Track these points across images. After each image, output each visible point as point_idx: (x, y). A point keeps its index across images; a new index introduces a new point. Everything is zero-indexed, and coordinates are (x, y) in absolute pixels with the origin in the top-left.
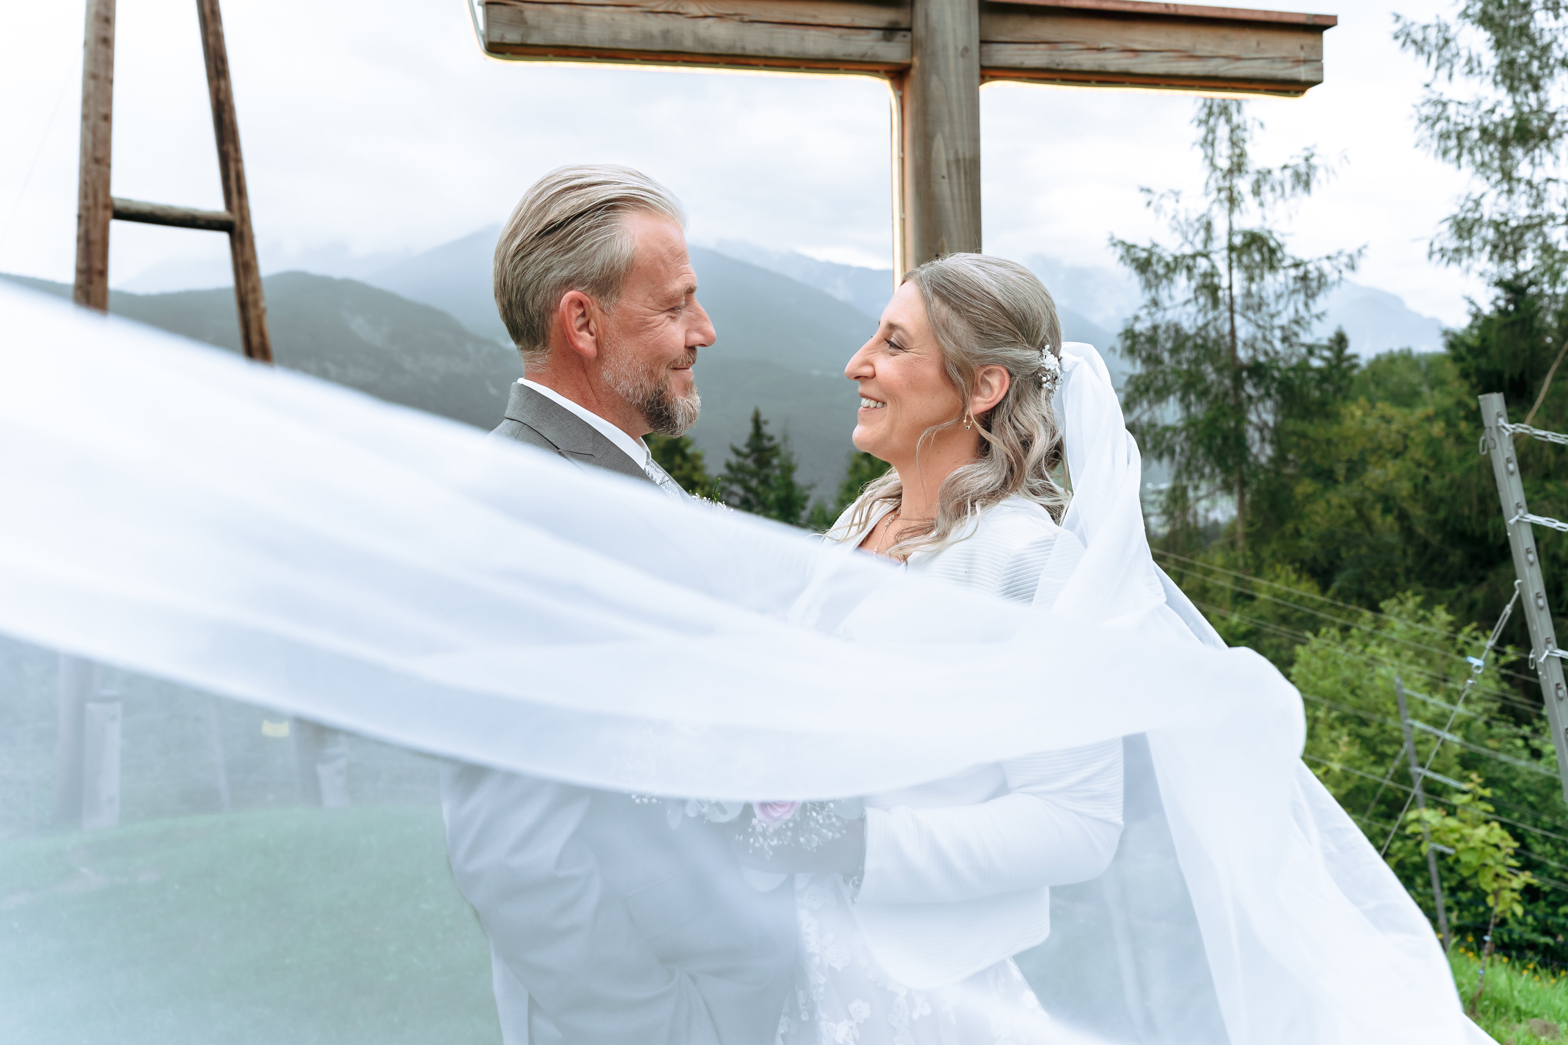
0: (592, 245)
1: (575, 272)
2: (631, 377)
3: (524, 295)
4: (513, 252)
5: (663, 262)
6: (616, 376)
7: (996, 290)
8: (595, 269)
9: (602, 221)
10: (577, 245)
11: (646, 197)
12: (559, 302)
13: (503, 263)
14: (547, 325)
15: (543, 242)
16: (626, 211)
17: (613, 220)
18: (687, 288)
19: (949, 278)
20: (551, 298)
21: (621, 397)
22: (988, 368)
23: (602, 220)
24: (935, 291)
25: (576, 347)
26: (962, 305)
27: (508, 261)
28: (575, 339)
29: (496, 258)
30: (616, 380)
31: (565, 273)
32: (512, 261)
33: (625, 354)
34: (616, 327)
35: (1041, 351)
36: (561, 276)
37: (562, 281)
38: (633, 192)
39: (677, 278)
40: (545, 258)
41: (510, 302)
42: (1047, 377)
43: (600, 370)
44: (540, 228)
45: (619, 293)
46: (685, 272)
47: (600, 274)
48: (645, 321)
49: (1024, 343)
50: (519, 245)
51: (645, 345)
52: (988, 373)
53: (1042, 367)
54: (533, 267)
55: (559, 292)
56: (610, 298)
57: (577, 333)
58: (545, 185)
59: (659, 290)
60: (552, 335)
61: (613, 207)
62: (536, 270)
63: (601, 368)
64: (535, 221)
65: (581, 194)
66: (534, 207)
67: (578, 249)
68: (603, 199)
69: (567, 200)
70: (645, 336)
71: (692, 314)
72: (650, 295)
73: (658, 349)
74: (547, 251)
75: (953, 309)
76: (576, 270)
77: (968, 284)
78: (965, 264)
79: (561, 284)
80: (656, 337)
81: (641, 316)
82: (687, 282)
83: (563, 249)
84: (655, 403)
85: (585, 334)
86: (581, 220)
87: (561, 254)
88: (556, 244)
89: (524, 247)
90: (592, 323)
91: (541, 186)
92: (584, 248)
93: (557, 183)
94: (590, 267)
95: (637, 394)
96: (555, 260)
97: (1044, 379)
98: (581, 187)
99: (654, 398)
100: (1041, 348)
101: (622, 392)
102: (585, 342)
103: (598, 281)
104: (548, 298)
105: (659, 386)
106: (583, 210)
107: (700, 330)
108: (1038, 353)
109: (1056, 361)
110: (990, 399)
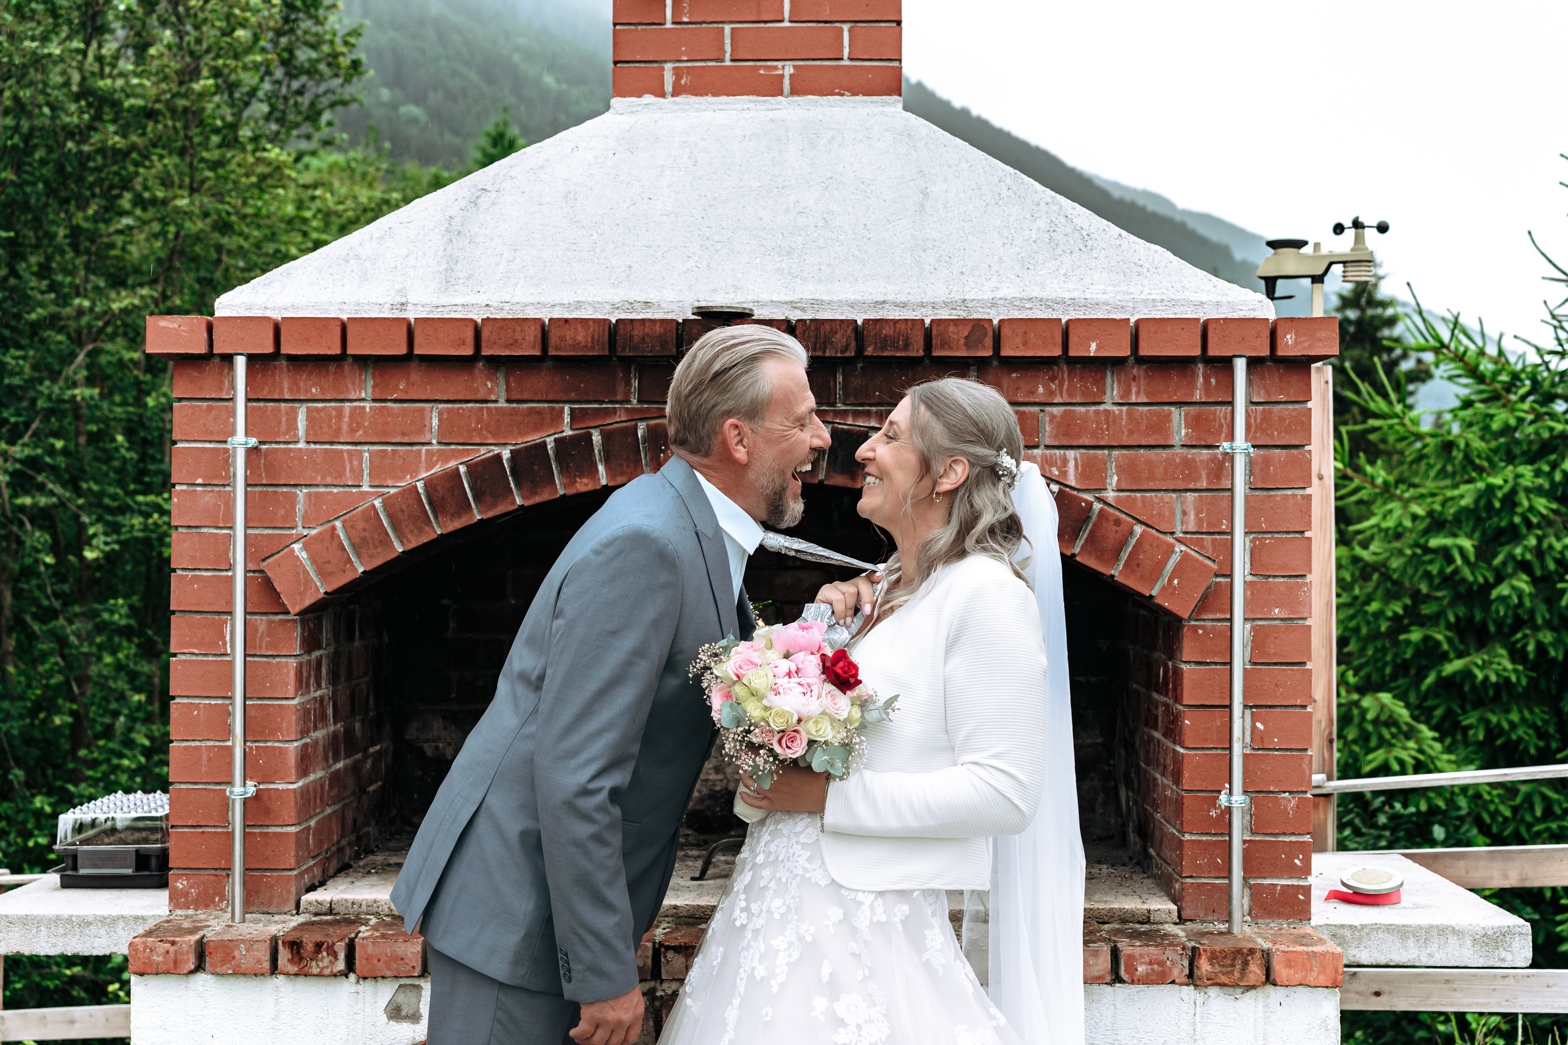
0: (743, 386)
1: (733, 406)
2: (768, 475)
3: (697, 423)
4: (687, 393)
5: (793, 393)
8: (746, 404)
9: (752, 368)
10: (732, 387)
12: (723, 428)
16: (766, 360)
19: (935, 393)
20: (717, 425)
21: (758, 489)
22: (954, 458)
23: (748, 369)
24: (922, 400)
25: (735, 458)
28: (733, 453)
31: (726, 407)
33: (767, 459)
34: (762, 442)
35: (998, 452)
36: (724, 410)
37: (725, 413)
38: (768, 347)
39: (802, 403)
42: (1003, 472)
45: (763, 417)
46: (807, 398)
47: (750, 406)
48: (783, 435)
49: (984, 443)
51: (783, 451)
53: (999, 464)
55: (722, 420)
56: (757, 422)
57: (735, 447)
59: (790, 413)
61: (756, 359)
63: (748, 472)
65: (734, 351)
67: (733, 389)
69: (725, 356)
70: (784, 445)
71: (814, 426)
72: (785, 417)
73: (790, 454)
74: (713, 393)
75: (933, 414)
76: (734, 404)
77: (948, 399)
79: (724, 415)
81: (780, 432)
83: (725, 389)
85: (740, 447)
86: (734, 370)
87: (722, 394)
88: (720, 386)
90: (745, 440)
94: (743, 402)
96: (719, 399)
97: (1001, 473)
98: (734, 346)
102: (741, 454)
103: (749, 411)
104: (715, 423)
106: (736, 363)
107: (819, 437)
108: (995, 453)
109: (1013, 461)
110: (954, 482)
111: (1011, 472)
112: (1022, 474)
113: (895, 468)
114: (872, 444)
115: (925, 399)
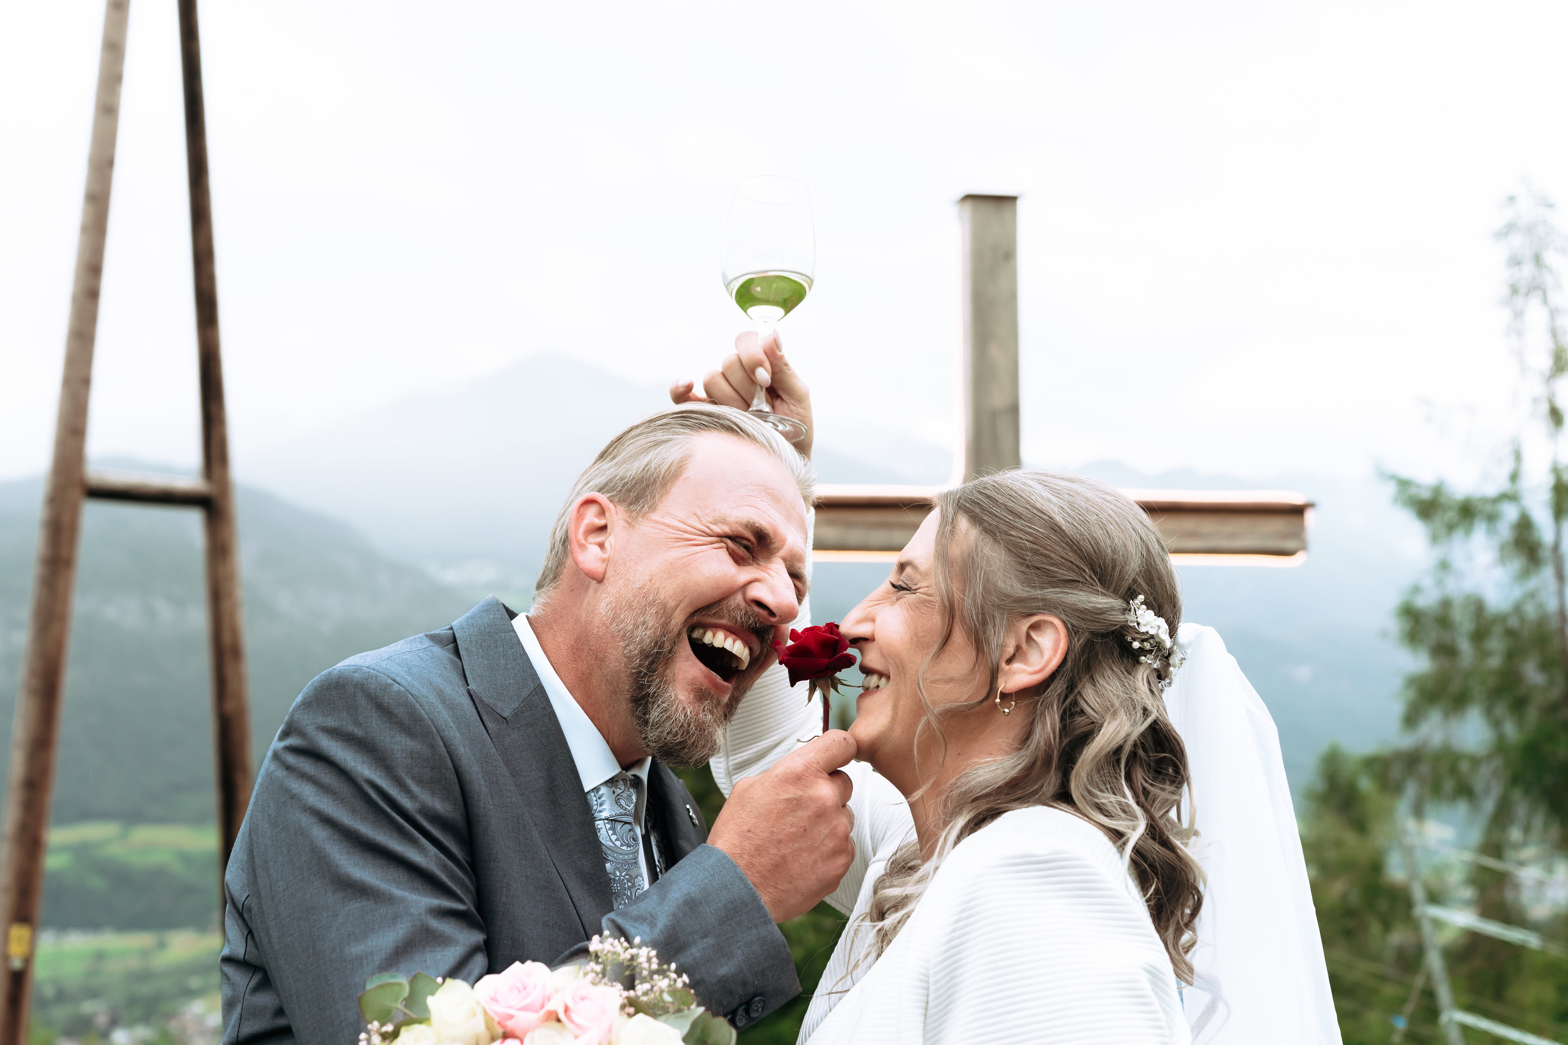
8: (631, 472)
19: (987, 492)
22: (1035, 619)
26: (1001, 526)
28: (577, 549)
35: (1127, 602)
42: (1140, 643)
47: (634, 477)
49: (1095, 584)
52: (1035, 627)
53: (1130, 626)
57: (583, 542)
75: (986, 532)
77: (1012, 499)
85: (592, 545)
94: (627, 470)
97: (1135, 645)
100: (1126, 598)
108: (1117, 603)
109: (1161, 621)
110: (1037, 668)
111: (1158, 646)
112: (1181, 647)
113: (912, 644)
114: (871, 608)
115: (968, 505)
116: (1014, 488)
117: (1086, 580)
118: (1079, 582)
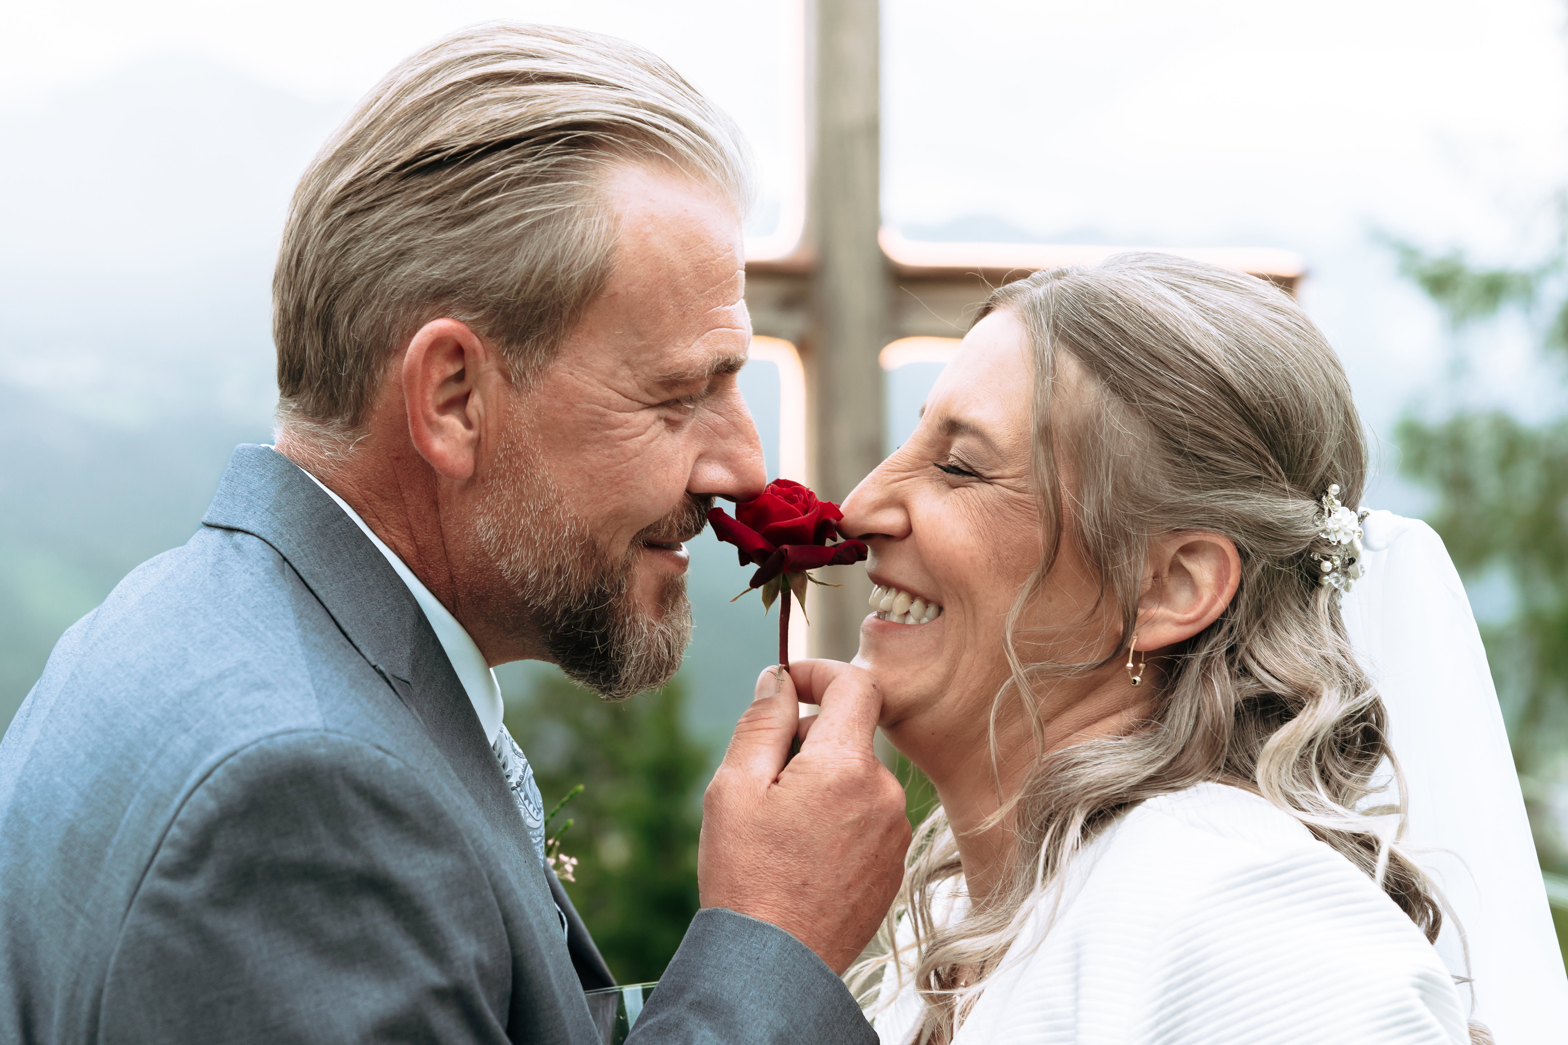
0: (517, 220)
1: (462, 275)
2: (541, 544)
3: (335, 300)
4: (334, 196)
5: (676, 292)
6: (505, 534)
7: (1219, 350)
8: (508, 278)
9: (552, 169)
10: (482, 212)
11: (667, 131)
12: (412, 334)
13: (306, 214)
14: (372, 378)
15: (406, 189)
16: (613, 155)
17: (579, 173)
18: (720, 361)
20: (394, 321)
21: (506, 583)
22: (1191, 539)
23: (553, 166)
25: (427, 449)
26: (1138, 380)
27: (317, 213)
28: (426, 431)
29: (295, 198)
30: (504, 542)
31: (437, 272)
32: (327, 215)
33: (539, 486)
34: (532, 421)
35: (1319, 500)
36: (429, 277)
37: (429, 288)
38: (640, 114)
39: (699, 336)
40: (402, 227)
41: (300, 308)
42: (1332, 562)
43: (471, 512)
44: (406, 154)
45: (553, 343)
46: (722, 323)
47: (518, 292)
48: (603, 421)
49: (1281, 480)
50: (351, 184)
51: (591, 476)
52: (1188, 550)
53: (1322, 539)
54: (368, 241)
55: (415, 313)
56: (530, 352)
57: (435, 416)
58: (444, 57)
59: (650, 356)
60: (379, 406)
61: (587, 143)
62: (374, 250)
63: (474, 508)
64: (400, 137)
65: (521, 95)
66: (407, 101)
67: (481, 221)
68: (568, 118)
69: (484, 104)
70: (594, 457)
71: (719, 419)
72: (627, 362)
73: (618, 492)
74: (409, 213)
75: (1112, 390)
76: (465, 269)
77: (1151, 331)
78: (1143, 279)
79: (423, 295)
80: (621, 463)
81: (596, 407)
82: (722, 347)
83: (448, 214)
84: (582, 619)
85: (452, 421)
86: (504, 156)
87: (439, 225)
88: (432, 199)
89: (360, 191)
90: (475, 401)
91: (436, 57)
92: (495, 223)
93: (475, 57)
94: (499, 271)
95: (543, 586)
96: (422, 236)
97: (1327, 566)
98: (523, 78)
99: (584, 607)
100: (1318, 493)
101: (512, 573)
102: (449, 441)
103: (511, 307)
104: (388, 320)
105: (602, 582)
106: (515, 136)
107: (728, 460)
110: (1191, 615)
113: (989, 570)
114: (897, 485)
115: (1076, 335)
116: (1150, 309)
117: (1270, 474)
118: (1260, 478)
